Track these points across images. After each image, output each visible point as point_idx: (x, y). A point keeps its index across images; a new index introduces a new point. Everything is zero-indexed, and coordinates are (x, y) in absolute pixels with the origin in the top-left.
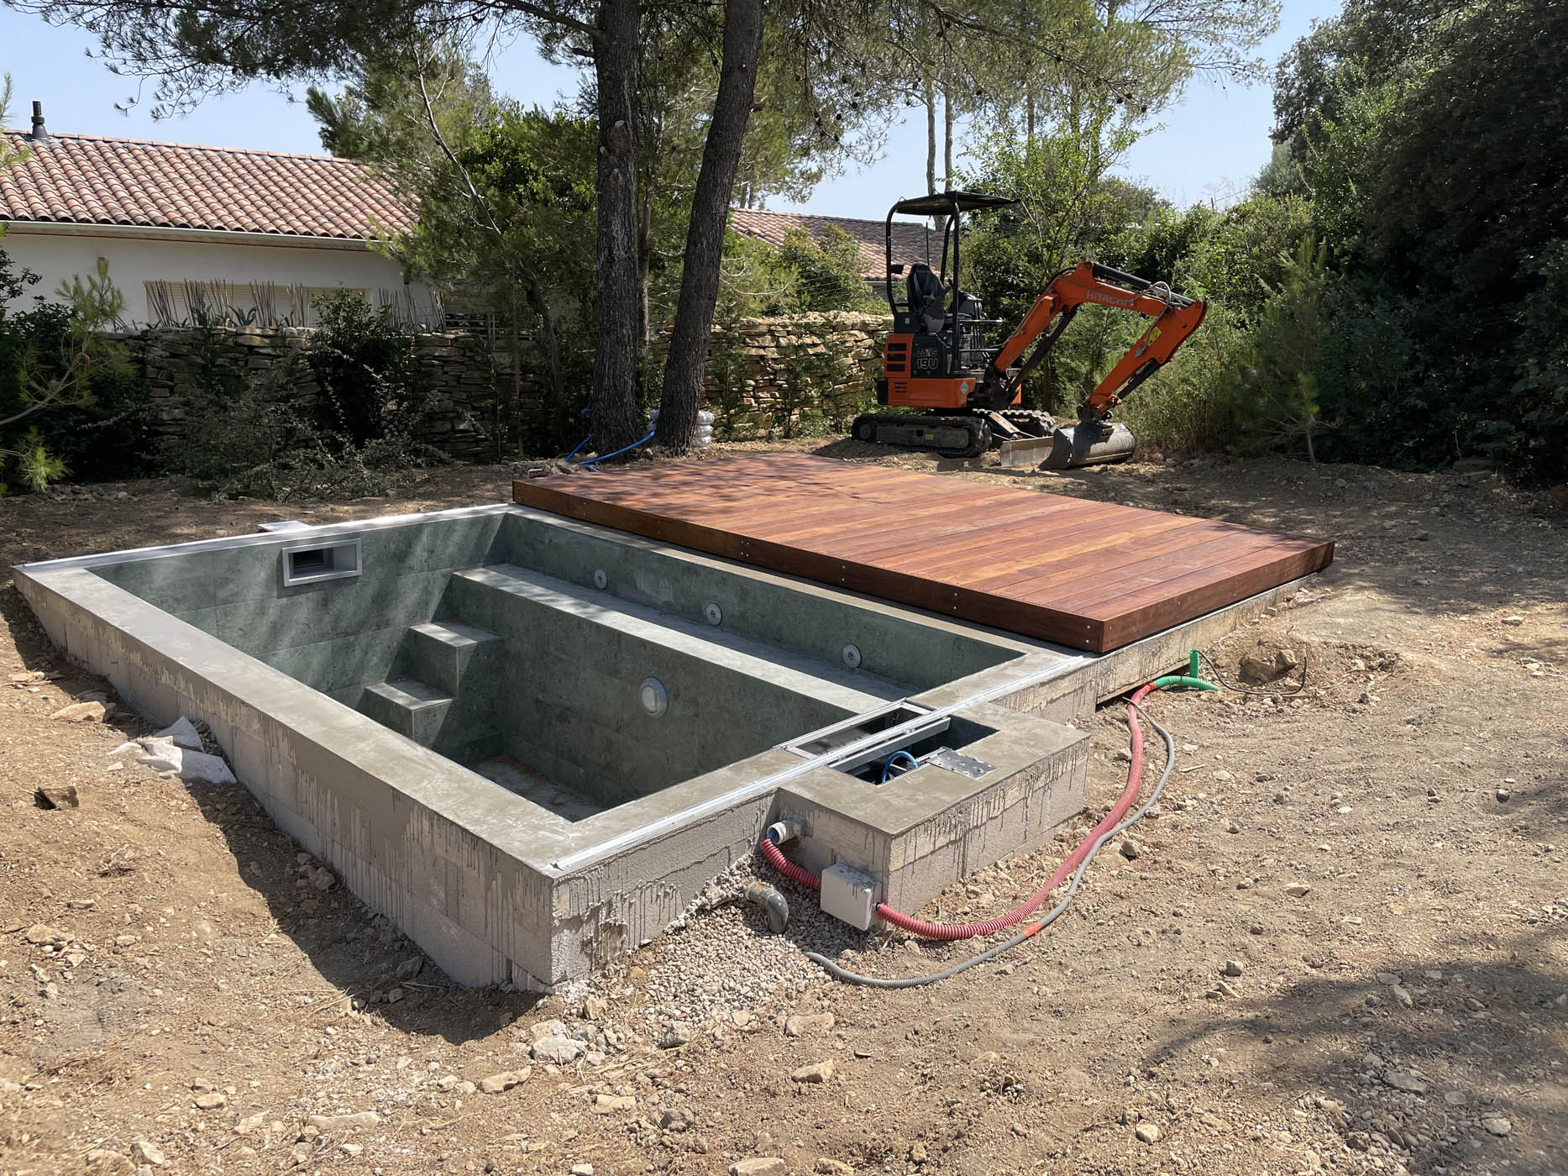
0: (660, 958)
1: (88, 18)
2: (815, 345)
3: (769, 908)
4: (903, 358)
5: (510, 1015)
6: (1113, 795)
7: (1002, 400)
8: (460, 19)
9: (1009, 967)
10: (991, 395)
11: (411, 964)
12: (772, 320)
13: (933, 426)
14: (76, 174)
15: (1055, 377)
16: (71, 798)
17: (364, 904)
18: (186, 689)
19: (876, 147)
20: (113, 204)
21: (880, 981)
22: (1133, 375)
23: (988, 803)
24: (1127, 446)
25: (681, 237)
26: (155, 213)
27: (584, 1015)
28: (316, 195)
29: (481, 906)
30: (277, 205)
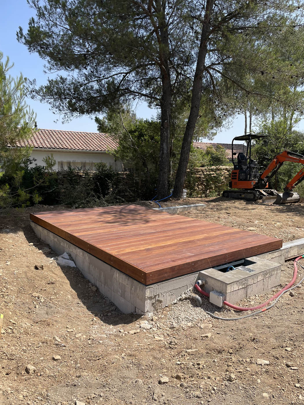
0: (170, 310)
1: (50, 101)
2: (213, 174)
3: (197, 301)
4: (236, 176)
5: (135, 319)
6: (288, 281)
7: (263, 187)
8: (130, 99)
9: (257, 317)
10: (260, 185)
11: (113, 308)
12: (202, 168)
13: (244, 193)
14: (44, 138)
15: (278, 182)
16: (42, 268)
17: (103, 295)
18: (66, 246)
19: (230, 125)
20: (52, 144)
21: (224, 318)
22: (299, 179)
23: (253, 279)
24: (298, 198)
25: (180, 149)
26: (61, 146)
27: (152, 320)
28: (96, 142)
29: (129, 294)
30: (87, 144)
